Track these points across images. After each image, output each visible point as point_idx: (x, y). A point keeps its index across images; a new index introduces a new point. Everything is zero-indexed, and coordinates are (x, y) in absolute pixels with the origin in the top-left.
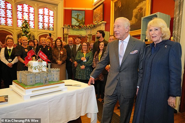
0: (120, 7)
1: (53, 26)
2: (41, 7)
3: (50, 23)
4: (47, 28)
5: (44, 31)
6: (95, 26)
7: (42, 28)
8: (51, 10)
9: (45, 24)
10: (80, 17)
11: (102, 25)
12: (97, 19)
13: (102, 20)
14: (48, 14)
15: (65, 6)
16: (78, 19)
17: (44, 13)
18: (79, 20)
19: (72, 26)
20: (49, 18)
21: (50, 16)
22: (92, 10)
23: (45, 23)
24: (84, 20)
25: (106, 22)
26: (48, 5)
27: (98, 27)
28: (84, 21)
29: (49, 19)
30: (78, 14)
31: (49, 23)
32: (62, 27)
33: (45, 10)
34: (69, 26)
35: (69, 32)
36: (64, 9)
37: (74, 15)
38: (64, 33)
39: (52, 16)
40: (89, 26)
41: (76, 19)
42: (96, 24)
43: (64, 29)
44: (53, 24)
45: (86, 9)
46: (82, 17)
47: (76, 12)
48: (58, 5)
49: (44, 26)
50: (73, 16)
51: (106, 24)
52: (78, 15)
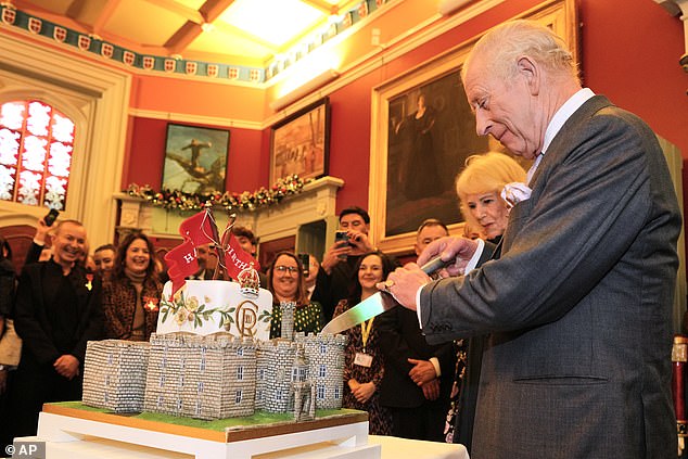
0: (418, 117)
1: (65, 187)
2: (13, 97)
3: (50, 174)
4: (31, 195)
5: (15, 208)
6: (281, 201)
7: (9, 196)
8: (64, 116)
9: (23, 175)
10: (207, 155)
11: (320, 194)
12: (294, 167)
13: (322, 172)
14: (45, 133)
15: (136, 101)
16: (195, 165)
17: (25, 124)
18: (198, 169)
19: (167, 195)
20: (47, 148)
21: (54, 141)
22: (263, 131)
23: (23, 169)
24: (224, 169)
25: (341, 181)
26: (51, 92)
27: (294, 205)
28: (223, 174)
29: (50, 157)
30: (197, 142)
31: (45, 174)
32: (113, 197)
33: (31, 112)
34: (148, 193)
35: (147, 220)
36: (130, 116)
37: (177, 144)
38: (122, 224)
39: (65, 144)
40: (252, 200)
41: (184, 165)
42: (291, 187)
43: (124, 205)
44: (67, 179)
45: (235, 125)
46: (212, 155)
47: (186, 134)
48: (100, 95)
49: (20, 186)
50: (170, 150)
51: (339, 190)
52: (196, 149)
